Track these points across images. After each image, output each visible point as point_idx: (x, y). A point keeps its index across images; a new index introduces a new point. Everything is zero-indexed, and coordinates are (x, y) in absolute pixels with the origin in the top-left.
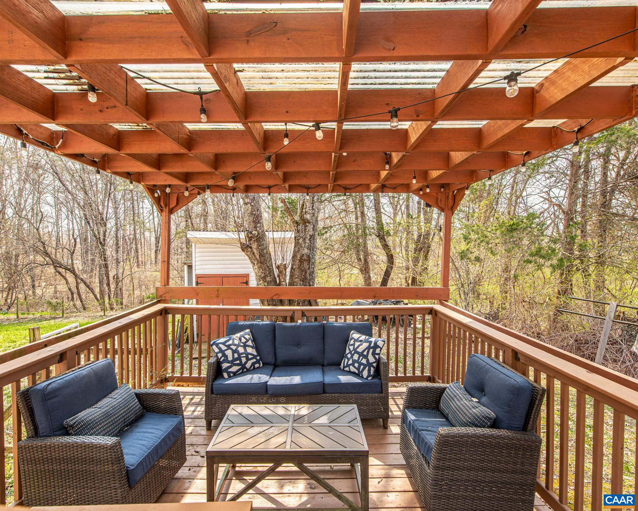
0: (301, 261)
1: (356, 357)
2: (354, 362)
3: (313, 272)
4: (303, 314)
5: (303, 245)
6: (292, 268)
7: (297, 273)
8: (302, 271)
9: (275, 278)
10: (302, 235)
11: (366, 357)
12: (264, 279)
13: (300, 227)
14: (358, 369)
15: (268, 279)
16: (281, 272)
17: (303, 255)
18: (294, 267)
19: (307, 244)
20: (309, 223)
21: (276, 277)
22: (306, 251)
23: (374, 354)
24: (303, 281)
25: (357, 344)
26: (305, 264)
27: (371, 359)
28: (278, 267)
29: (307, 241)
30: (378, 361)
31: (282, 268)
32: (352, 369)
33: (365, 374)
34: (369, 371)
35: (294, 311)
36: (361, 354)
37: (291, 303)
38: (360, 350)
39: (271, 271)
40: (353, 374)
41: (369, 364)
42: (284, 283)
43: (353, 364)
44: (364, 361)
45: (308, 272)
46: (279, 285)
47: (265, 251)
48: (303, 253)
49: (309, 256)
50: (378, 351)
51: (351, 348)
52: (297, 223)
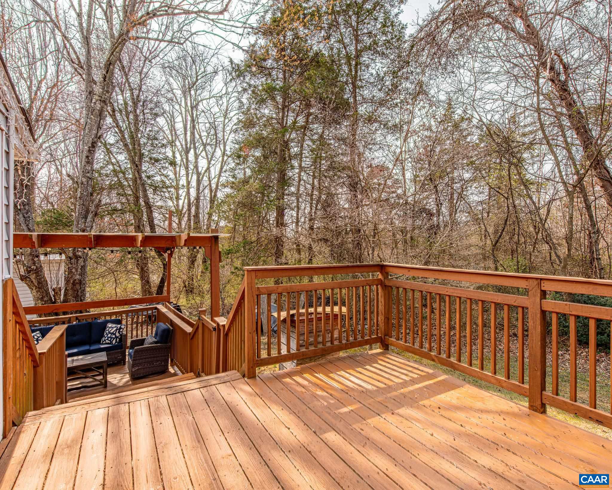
0: (74, 284)
1: (109, 335)
2: (108, 338)
3: (84, 290)
4: (77, 318)
5: (75, 273)
6: (66, 289)
7: (70, 292)
8: (75, 291)
9: (51, 298)
10: (74, 266)
11: (115, 334)
12: (42, 299)
13: (73, 261)
14: (110, 341)
15: (45, 299)
16: (56, 293)
17: (75, 280)
18: (68, 288)
19: (78, 272)
20: (80, 258)
21: (52, 296)
22: (78, 277)
23: (119, 332)
24: (75, 298)
25: (110, 329)
26: (78, 286)
27: (118, 335)
28: (54, 290)
29: (79, 270)
30: (121, 335)
31: (57, 291)
32: (107, 341)
33: (114, 342)
34: (116, 340)
35: (70, 318)
36: (113, 334)
37: (64, 313)
38: (112, 332)
39: (47, 293)
40: (108, 343)
41: (116, 337)
42: (59, 301)
43: (108, 339)
44: (114, 336)
45: (80, 291)
46: (55, 303)
47: (43, 280)
48: (76, 278)
49: (80, 280)
50: (121, 330)
51: (107, 332)
52: (71, 258)
